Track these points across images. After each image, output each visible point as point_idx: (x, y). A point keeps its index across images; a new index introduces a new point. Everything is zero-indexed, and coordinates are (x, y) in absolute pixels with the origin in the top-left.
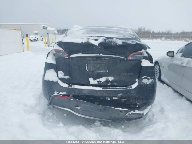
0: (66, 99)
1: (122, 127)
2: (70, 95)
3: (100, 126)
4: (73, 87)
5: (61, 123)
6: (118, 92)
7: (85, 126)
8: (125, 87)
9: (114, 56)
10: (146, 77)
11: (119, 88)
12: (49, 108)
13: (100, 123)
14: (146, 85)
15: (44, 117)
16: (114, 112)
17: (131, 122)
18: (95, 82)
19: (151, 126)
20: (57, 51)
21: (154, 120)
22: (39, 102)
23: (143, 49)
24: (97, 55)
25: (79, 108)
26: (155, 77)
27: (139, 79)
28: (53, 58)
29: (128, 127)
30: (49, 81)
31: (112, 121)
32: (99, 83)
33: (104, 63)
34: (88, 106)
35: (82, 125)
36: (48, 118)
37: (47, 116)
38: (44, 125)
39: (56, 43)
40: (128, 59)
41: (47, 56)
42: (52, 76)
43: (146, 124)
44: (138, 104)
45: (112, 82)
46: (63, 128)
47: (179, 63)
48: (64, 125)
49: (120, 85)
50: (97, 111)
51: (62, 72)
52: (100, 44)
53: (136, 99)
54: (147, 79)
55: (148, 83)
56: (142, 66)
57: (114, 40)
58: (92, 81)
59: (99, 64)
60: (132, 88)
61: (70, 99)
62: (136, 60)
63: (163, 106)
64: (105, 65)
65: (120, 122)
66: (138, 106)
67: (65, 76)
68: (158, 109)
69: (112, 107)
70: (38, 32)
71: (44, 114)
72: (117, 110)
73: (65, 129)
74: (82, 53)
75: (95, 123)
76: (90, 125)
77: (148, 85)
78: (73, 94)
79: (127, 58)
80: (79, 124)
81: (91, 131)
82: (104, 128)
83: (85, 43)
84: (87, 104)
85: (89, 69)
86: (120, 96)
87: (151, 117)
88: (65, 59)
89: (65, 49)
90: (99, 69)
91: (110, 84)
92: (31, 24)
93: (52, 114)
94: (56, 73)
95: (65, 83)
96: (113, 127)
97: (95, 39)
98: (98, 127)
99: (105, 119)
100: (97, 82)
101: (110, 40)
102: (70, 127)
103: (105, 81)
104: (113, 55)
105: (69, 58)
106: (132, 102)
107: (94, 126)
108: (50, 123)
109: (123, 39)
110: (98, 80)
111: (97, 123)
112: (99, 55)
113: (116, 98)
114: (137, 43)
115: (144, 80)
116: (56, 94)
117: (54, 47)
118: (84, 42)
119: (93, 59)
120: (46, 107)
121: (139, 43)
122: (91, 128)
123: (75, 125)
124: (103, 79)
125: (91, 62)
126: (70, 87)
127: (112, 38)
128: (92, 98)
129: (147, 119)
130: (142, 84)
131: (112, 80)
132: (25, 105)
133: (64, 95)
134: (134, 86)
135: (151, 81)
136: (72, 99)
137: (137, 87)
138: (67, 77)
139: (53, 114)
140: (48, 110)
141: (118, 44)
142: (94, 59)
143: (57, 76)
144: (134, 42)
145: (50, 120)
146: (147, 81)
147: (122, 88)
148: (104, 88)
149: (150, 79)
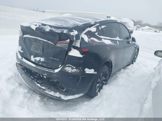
8: (50, 70)
9: (46, 41)
10: (70, 65)
11: (46, 69)
14: (67, 72)
18: (33, 60)
40: (56, 45)
44: (65, 88)
49: (47, 66)
51: (21, 47)
52: (36, 29)
54: (70, 68)
55: (70, 72)
57: (46, 27)
59: (38, 46)
60: (54, 72)
64: (41, 47)
67: (21, 50)
69: (36, 82)
74: (30, 35)
85: (32, 48)
90: (37, 50)
91: (41, 64)
95: (21, 55)
100: (35, 60)
103: (39, 61)
105: (23, 38)
109: (54, 27)
110: (36, 58)
113: (45, 77)
115: (67, 68)
125: (34, 43)
126: (22, 59)
130: (64, 70)
131: (42, 61)
133: (19, 64)
134: (57, 71)
141: (46, 31)
147: (48, 70)
148: (37, 66)
149: (75, 68)
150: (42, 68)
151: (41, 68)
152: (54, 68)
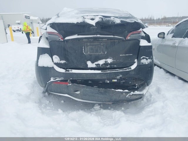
0: (64, 85)
1: (122, 108)
2: (68, 80)
3: (100, 110)
4: (70, 72)
5: (59, 110)
6: (117, 74)
7: (85, 111)
8: (124, 69)
9: (112, 36)
10: (144, 57)
11: (118, 70)
12: (45, 96)
13: (100, 106)
14: (145, 65)
15: (41, 105)
16: (114, 94)
17: (129, 103)
18: (94, 65)
19: (150, 105)
20: (50, 33)
21: (152, 100)
22: (33, 90)
23: (141, 28)
24: (94, 36)
25: (78, 93)
26: (152, 56)
27: (137, 60)
28: (45, 42)
29: (128, 108)
30: (44, 67)
31: (113, 104)
32: (97, 66)
33: (102, 44)
34: (88, 89)
35: (82, 110)
36: (45, 106)
37: (43, 104)
38: (43, 113)
39: (48, 25)
40: (127, 38)
41: (40, 40)
42: (46, 61)
43: (144, 104)
44: (137, 85)
45: (111, 64)
46: (63, 114)
47: (171, 43)
48: (64, 112)
49: (119, 67)
50: (98, 95)
51: (57, 57)
52: (97, 23)
53: (135, 80)
54: (145, 59)
55: (147, 63)
56: (140, 46)
57: (112, 18)
58: (90, 64)
59: (96, 46)
60: (131, 69)
61: (68, 84)
62: (135, 39)
63: (158, 86)
64: (103, 46)
65: (119, 105)
66: (137, 87)
67: (60, 60)
68: (155, 89)
69: (113, 89)
70: (21, 22)
71: (40, 103)
72: (118, 91)
73: (64, 115)
74: (78, 35)
75: (94, 107)
76: (90, 109)
77: (147, 65)
78: (71, 79)
79: (125, 38)
80: (78, 110)
81: (93, 115)
82: (105, 111)
83: (81, 23)
84: (87, 88)
85: (86, 51)
86: (119, 78)
87: (149, 97)
88: (59, 41)
89: (59, 31)
90: (97, 51)
91: (109, 66)
92: (12, 13)
93: (48, 101)
94: (51, 58)
95: (61, 68)
96: (113, 109)
97: (92, 18)
98: (98, 110)
99: (106, 102)
100: (96, 65)
101: (108, 19)
102: (70, 113)
103: (104, 64)
104: (110, 35)
105: (64, 41)
106: (131, 84)
107: (94, 110)
108: (48, 111)
109: (120, 18)
110: (96, 63)
111: (97, 107)
112: (96, 36)
113: (115, 81)
114: (135, 22)
115: (142, 60)
116: (52, 80)
117: (46, 29)
118: (79, 22)
119: (90, 41)
120: (42, 95)
121: (137, 21)
122: (92, 112)
123: (74, 111)
124: (101, 62)
125: (88, 44)
126: (67, 72)
127: (110, 17)
128: (91, 82)
129: (145, 100)
130: (141, 64)
131: (111, 62)
132: (19, 95)
133: (61, 81)
134: (133, 67)
135: (149, 61)
136: (70, 84)
137: (136, 67)
138: (63, 62)
139: (50, 102)
140: (44, 98)
141: (116, 23)
142: (92, 40)
143: (52, 61)
144: (133, 21)
145: (48, 108)
146: (145, 61)
147: (122, 70)
148: (103, 71)
149: (148, 59)
150: (112, 71)
151: (110, 71)
152: (129, 65)
